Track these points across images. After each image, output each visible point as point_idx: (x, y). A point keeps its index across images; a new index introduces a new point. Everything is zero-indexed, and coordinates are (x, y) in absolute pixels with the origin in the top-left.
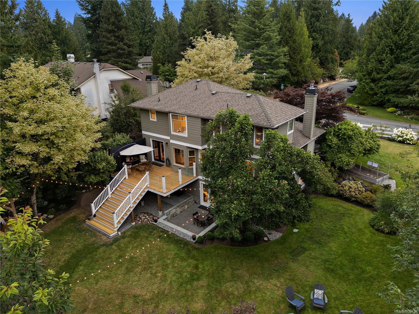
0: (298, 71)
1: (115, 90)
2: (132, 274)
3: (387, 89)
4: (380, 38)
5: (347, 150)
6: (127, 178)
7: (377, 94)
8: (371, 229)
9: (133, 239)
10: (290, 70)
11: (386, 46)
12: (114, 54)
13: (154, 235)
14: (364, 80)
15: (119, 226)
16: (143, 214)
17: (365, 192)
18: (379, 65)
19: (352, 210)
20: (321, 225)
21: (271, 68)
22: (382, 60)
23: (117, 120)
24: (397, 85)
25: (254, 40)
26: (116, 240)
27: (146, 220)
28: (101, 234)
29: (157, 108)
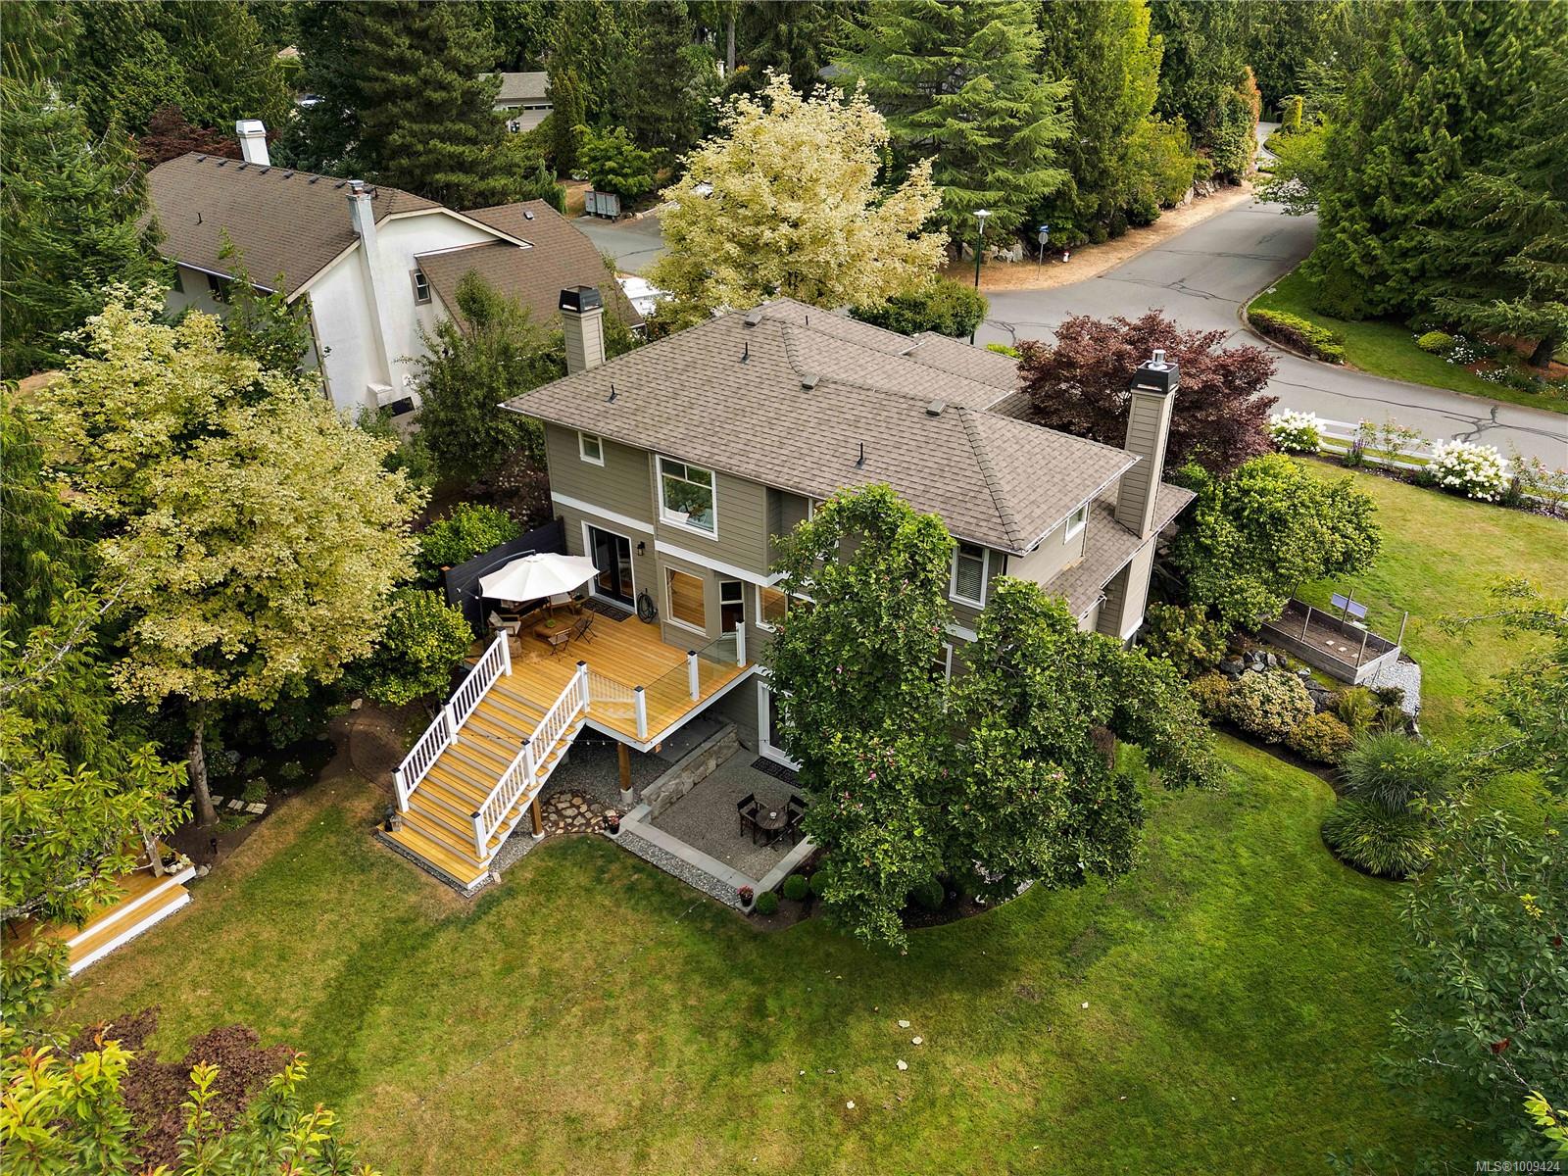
0: (1104, 172)
1: (433, 292)
2: (553, 1037)
3: (1424, 262)
4: (1418, 61)
5: (1264, 560)
6: (509, 673)
7: (1388, 277)
8: (1327, 856)
9: (542, 898)
10: (1076, 170)
11: (1436, 92)
12: (409, 106)
13: (611, 881)
14: (1346, 224)
15: (494, 852)
16: (569, 796)
17: (1317, 712)
18: (1406, 169)
19: (1266, 778)
20: (1161, 841)
21: (1005, 165)
22: (1417, 149)
23: (451, 422)
24: (1462, 251)
25: (944, 54)
26: (488, 902)
27: (580, 820)
28: (435, 881)
29: (605, 428)
